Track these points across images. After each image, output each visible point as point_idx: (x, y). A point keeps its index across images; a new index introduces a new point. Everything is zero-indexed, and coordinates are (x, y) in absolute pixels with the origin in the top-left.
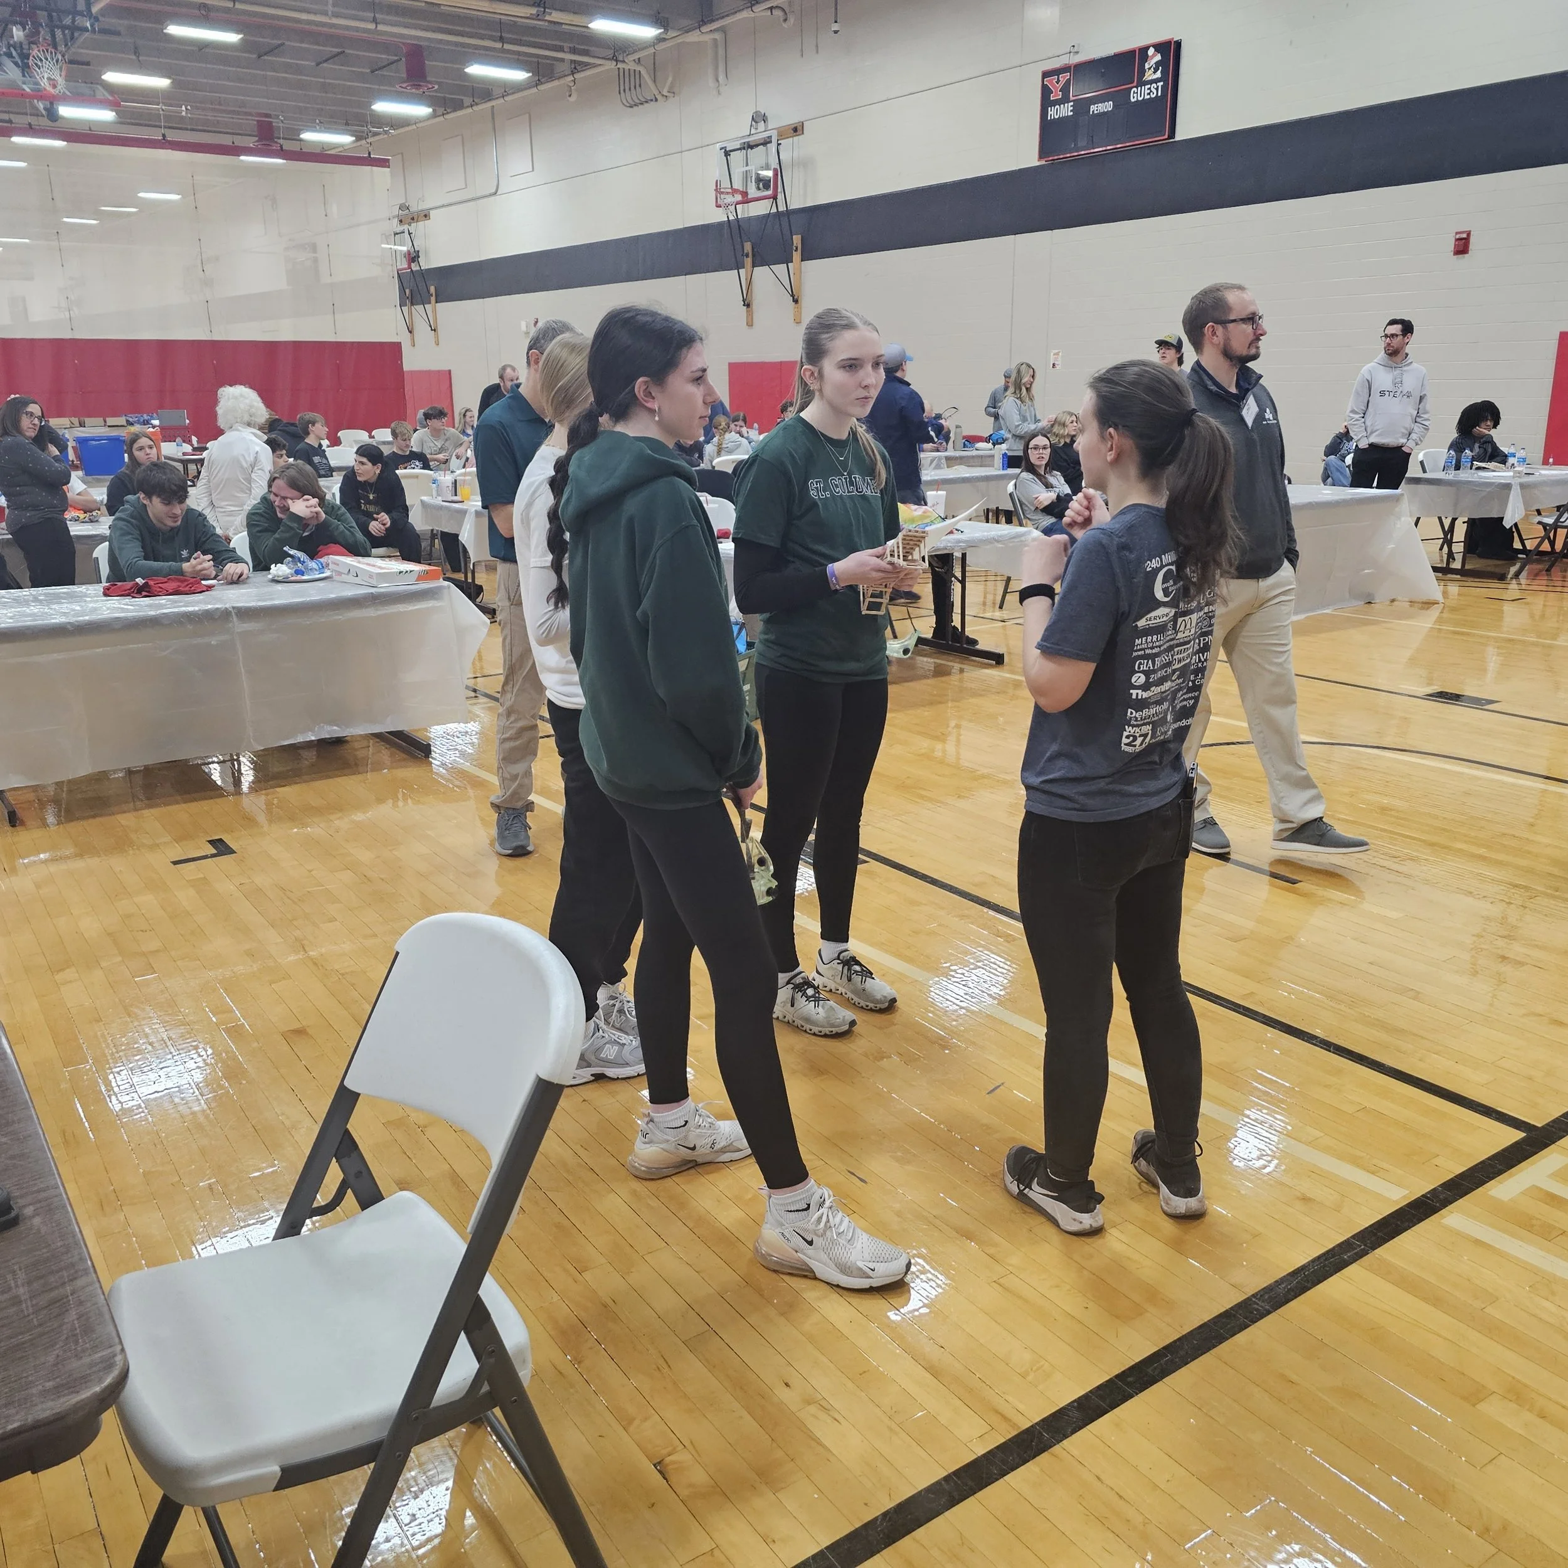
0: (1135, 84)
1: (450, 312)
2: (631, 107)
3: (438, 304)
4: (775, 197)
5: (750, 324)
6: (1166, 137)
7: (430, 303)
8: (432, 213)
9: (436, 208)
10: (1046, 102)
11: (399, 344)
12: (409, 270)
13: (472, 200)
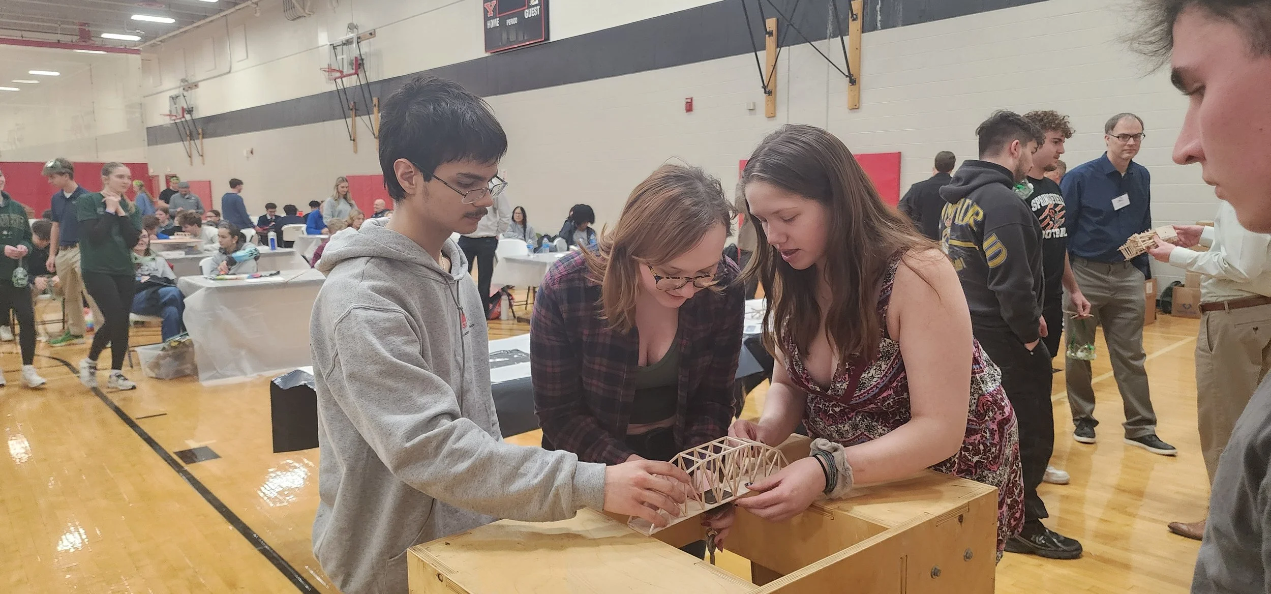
0: (526, 7)
1: (210, 143)
2: (293, 20)
3: (204, 140)
4: (357, 74)
5: (356, 152)
6: (543, 39)
7: (199, 139)
8: (200, 84)
9: (202, 81)
10: (487, 19)
11: (146, 164)
12: (183, 120)
13: (219, 76)
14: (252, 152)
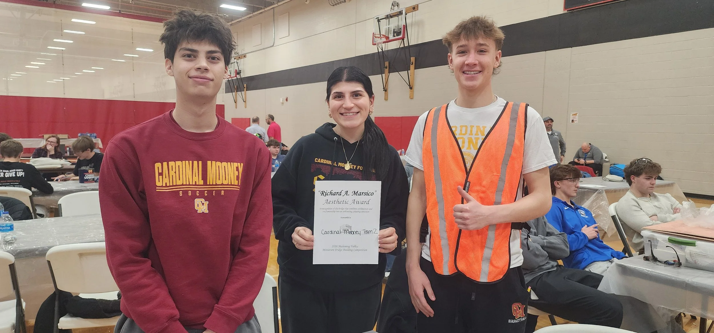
1: (251, 94)
2: (333, 5)
3: (247, 92)
4: (403, 39)
5: (386, 99)
7: (244, 91)
8: (247, 55)
9: (248, 53)
11: (223, 105)
12: (236, 78)
13: (264, 49)
14: (287, 100)
